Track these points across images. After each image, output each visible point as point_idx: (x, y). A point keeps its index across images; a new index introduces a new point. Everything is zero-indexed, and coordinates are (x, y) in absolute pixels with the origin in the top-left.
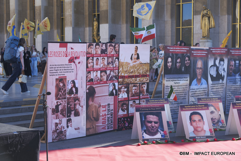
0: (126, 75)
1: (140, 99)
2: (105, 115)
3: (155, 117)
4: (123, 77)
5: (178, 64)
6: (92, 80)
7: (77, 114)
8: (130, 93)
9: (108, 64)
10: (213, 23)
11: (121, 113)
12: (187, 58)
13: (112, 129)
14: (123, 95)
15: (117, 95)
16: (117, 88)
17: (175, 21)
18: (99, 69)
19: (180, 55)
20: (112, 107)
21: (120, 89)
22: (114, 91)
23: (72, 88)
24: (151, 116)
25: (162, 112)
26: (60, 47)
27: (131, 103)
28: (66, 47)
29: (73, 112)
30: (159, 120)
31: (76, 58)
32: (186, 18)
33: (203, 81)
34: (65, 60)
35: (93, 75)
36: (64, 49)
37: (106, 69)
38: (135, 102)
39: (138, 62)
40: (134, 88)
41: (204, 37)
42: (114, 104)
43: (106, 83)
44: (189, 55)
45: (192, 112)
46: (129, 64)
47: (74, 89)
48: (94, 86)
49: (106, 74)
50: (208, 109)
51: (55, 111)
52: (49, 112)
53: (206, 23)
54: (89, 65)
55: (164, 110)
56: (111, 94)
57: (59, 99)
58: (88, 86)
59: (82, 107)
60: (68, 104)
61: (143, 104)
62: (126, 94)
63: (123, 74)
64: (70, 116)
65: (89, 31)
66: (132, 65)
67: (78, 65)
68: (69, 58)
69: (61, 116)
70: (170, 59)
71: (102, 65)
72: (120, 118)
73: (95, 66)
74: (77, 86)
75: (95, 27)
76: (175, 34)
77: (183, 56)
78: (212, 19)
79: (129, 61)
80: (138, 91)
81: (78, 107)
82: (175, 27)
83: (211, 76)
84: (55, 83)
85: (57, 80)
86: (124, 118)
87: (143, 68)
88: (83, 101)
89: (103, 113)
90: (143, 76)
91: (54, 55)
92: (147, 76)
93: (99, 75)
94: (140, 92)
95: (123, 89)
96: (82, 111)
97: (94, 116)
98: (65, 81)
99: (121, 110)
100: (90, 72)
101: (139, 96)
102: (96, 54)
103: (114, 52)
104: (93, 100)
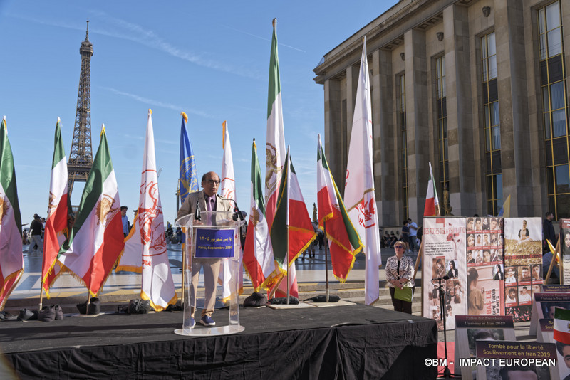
0: (513, 255)
1: (531, 285)
2: (490, 303)
4: (511, 258)
6: (473, 260)
7: (457, 301)
8: (519, 277)
9: (492, 241)
11: (509, 301)
14: (511, 280)
16: (502, 270)
20: (497, 294)
21: (505, 272)
22: (499, 274)
23: (451, 270)
26: (437, 222)
27: (521, 289)
29: (453, 298)
31: (455, 235)
35: (474, 255)
36: (441, 225)
38: (525, 288)
39: (527, 239)
40: (524, 271)
42: (501, 291)
43: (489, 264)
47: (453, 271)
48: (476, 268)
49: (490, 253)
51: (434, 296)
52: (427, 297)
54: (470, 244)
56: (496, 278)
57: (437, 282)
58: (469, 268)
59: (463, 292)
60: (447, 288)
62: (514, 278)
63: (509, 254)
64: (449, 303)
66: (520, 242)
67: (457, 243)
68: (447, 235)
69: (439, 302)
70: (568, 236)
71: (484, 244)
72: (508, 308)
73: (477, 245)
74: (456, 267)
80: (529, 275)
81: (458, 292)
84: (432, 263)
85: (434, 259)
86: (513, 307)
87: (535, 247)
88: (464, 285)
89: (487, 299)
90: (535, 256)
91: (431, 232)
92: (539, 256)
93: (481, 256)
94: (532, 277)
95: (511, 272)
96: (463, 297)
97: (478, 303)
98: (443, 261)
99: (508, 297)
100: (471, 251)
101: (531, 280)
102: (477, 229)
103: (497, 228)
104: (475, 286)
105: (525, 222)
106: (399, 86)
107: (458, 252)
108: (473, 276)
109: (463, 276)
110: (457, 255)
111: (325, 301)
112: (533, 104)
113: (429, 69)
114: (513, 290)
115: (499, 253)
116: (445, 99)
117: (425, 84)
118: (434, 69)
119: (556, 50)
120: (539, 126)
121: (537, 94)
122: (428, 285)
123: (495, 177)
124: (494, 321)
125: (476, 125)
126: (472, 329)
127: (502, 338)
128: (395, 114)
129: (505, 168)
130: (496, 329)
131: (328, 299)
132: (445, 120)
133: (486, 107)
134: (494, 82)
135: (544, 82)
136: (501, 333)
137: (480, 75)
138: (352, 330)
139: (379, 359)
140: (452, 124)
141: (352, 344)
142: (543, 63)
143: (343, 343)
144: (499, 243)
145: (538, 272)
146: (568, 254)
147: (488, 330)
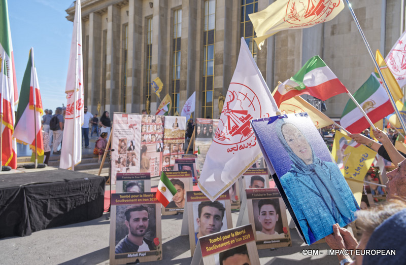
0: (169, 138)
1: (178, 154)
2: (154, 165)
3: (188, 167)
4: (167, 139)
5: (204, 131)
6: (145, 141)
7: (133, 165)
8: (171, 150)
9: (157, 129)
11: (165, 164)
12: (210, 127)
13: (158, 175)
14: (166, 152)
15: (162, 151)
16: (162, 147)
17: (201, 103)
18: (151, 133)
19: (206, 125)
20: (158, 160)
21: (164, 147)
22: (160, 149)
23: (130, 147)
24: (186, 166)
25: (194, 164)
26: (123, 117)
27: (172, 157)
28: (127, 117)
29: (131, 163)
31: (134, 125)
32: (208, 101)
34: (126, 127)
35: (146, 137)
36: (125, 118)
37: (155, 133)
38: (174, 156)
39: (177, 129)
40: (174, 147)
42: (160, 158)
43: (154, 143)
44: (212, 124)
46: (171, 130)
47: (132, 147)
48: (146, 145)
49: (155, 136)
51: (118, 162)
52: (113, 163)
53: (222, 105)
54: (143, 130)
55: (195, 162)
56: (158, 151)
57: (121, 154)
58: (142, 145)
59: (137, 159)
60: (127, 157)
61: (180, 158)
62: (169, 151)
63: (167, 137)
64: (128, 166)
65: (143, 106)
66: (173, 131)
67: (135, 130)
68: (129, 125)
69: (121, 166)
70: (199, 128)
71: (152, 131)
73: (147, 131)
74: (134, 144)
75: (147, 104)
76: (201, 111)
77: (208, 126)
79: (171, 128)
81: (134, 159)
82: (201, 107)
84: (118, 142)
85: (120, 140)
87: (181, 133)
88: (138, 156)
89: (152, 163)
90: (181, 138)
91: (118, 123)
92: (183, 138)
93: (150, 138)
94: (178, 150)
95: (167, 147)
96: (137, 162)
97: (146, 166)
98: (125, 141)
99: (164, 161)
100: (143, 135)
101: (178, 152)
102: (148, 122)
103: (161, 122)
104: (145, 155)
105: (177, 119)
106: (124, 32)
107: (136, 135)
109: (138, 150)
110: (135, 137)
111: (34, 168)
112: (198, 55)
113: (143, 25)
115: (160, 137)
116: (151, 45)
117: (141, 33)
118: (147, 26)
119: (212, 27)
120: (200, 68)
121: (201, 50)
122: (115, 156)
123: (176, 95)
124: (140, 176)
125: (168, 64)
126: (126, 181)
127: (143, 186)
128: (121, 50)
129: (181, 90)
130: (140, 180)
131: (37, 166)
132: (151, 58)
133: (174, 53)
134: (179, 39)
135: (205, 44)
136: (143, 183)
137: (172, 34)
138: (39, 187)
139: (60, 205)
140: (155, 61)
141: (37, 197)
142: (205, 33)
143: (30, 197)
144: (161, 131)
145: (182, 147)
146: (199, 137)
147: (135, 181)
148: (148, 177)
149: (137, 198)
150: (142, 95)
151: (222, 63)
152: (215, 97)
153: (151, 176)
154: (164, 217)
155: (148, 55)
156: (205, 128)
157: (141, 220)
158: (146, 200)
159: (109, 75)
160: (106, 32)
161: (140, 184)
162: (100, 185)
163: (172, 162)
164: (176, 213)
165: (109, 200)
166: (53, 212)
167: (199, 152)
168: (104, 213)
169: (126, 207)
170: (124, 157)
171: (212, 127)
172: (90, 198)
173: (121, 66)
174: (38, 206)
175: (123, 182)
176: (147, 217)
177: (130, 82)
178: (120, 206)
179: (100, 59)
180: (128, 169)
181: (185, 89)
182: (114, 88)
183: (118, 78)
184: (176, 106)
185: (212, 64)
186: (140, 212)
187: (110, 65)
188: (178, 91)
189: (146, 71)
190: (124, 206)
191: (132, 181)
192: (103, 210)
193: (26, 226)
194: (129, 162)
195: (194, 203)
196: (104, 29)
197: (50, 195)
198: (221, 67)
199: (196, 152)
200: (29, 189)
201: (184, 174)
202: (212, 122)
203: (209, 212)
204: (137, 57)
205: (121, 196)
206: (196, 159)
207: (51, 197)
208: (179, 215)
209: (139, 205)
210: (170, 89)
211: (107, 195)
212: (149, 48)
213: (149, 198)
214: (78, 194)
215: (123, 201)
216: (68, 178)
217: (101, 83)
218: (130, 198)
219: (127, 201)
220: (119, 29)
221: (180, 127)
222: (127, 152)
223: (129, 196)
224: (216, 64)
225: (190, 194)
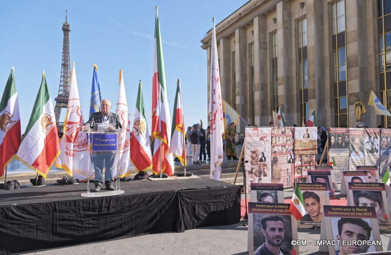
0: (300, 149)
1: (310, 166)
2: (285, 176)
3: (323, 179)
4: (298, 150)
5: (339, 141)
6: (275, 152)
7: (265, 175)
8: (303, 161)
9: (287, 141)
10: (364, 111)
11: (297, 175)
12: (347, 137)
13: (290, 186)
14: (298, 163)
15: (294, 162)
16: (293, 158)
17: (333, 110)
18: (281, 145)
19: (341, 135)
20: (290, 171)
21: (295, 158)
22: (291, 160)
24: (320, 179)
25: (329, 176)
26: (253, 130)
27: (304, 168)
28: (257, 130)
29: (263, 174)
30: (326, 181)
31: (264, 137)
32: (342, 108)
33: (360, 153)
34: (257, 139)
35: (276, 149)
36: (256, 132)
37: (286, 144)
38: (306, 168)
39: (308, 140)
40: (306, 158)
41: (358, 121)
42: (292, 169)
43: (285, 154)
44: (348, 134)
45: (353, 177)
47: (263, 158)
48: (277, 156)
49: (286, 148)
50: (367, 175)
51: (251, 172)
53: (359, 111)
54: (273, 142)
55: (330, 174)
56: (289, 162)
57: (253, 165)
58: (273, 156)
59: (269, 170)
60: (259, 168)
61: (313, 169)
62: (300, 162)
63: (297, 148)
64: (260, 176)
66: (304, 141)
67: (266, 142)
68: (259, 137)
69: (254, 176)
70: (333, 138)
71: (282, 142)
72: (296, 179)
73: (277, 143)
74: (265, 156)
76: (334, 119)
77: (343, 135)
78: (363, 108)
79: (302, 139)
80: (309, 160)
81: (266, 170)
82: (334, 114)
83: (368, 150)
85: (251, 152)
86: (299, 179)
87: (313, 144)
88: (269, 166)
89: (283, 174)
90: (313, 149)
91: (250, 136)
92: (315, 149)
93: (280, 149)
94: (311, 161)
95: (298, 159)
96: (269, 173)
97: (277, 177)
98: (257, 152)
99: (296, 173)
100: (274, 147)
101: (310, 163)
102: (278, 134)
103: (291, 133)
104: (276, 167)
105: (307, 130)
106: (250, 51)
107: (267, 148)
108: (275, 161)
109: (269, 161)
110: (266, 148)
111: (184, 176)
112: (327, 61)
113: (268, 41)
114: (300, 169)
115: (291, 148)
116: (276, 58)
117: (266, 49)
118: (271, 41)
119: (342, 29)
120: (330, 74)
121: (330, 55)
122: (248, 166)
123: (305, 104)
124: (273, 187)
125: (294, 74)
126: (260, 191)
127: (276, 197)
128: (248, 67)
129: (310, 99)
130: (273, 191)
131: (185, 174)
132: (277, 70)
133: (300, 63)
134: (305, 48)
135: (334, 48)
136: (276, 193)
137: (297, 43)
138: (189, 192)
139: (205, 208)
140: (281, 73)
141: (188, 200)
142: (334, 37)
143: (183, 200)
144: (291, 142)
145: (314, 158)
146: (333, 148)
147: (269, 192)
148: (281, 188)
149: (273, 209)
150: (269, 107)
151: (357, 66)
152: (350, 103)
153: (284, 187)
154: (300, 230)
155: (273, 68)
156: (340, 138)
157: (277, 230)
158: (281, 211)
159: (238, 91)
160: (234, 53)
161: (273, 194)
162: (237, 193)
163: (305, 174)
164: (312, 227)
165: (245, 208)
166: (200, 215)
167: (334, 163)
168: (241, 220)
169: (262, 216)
170: (256, 168)
171: (348, 136)
172: (228, 205)
173: (248, 82)
174: (189, 208)
175: (257, 192)
176: (283, 228)
177: (257, 96)
178: (257, 214)
179: (230, 78)
180: (260, 179)
181: (314, 97)
182: (242, 103)
183: (247, 94)
184: (305, 116)
185: (344, 68)
186: (276, 222)
187: (239, 82)
188: (306, 100)
189: (272, 83)
190: (260, 214)
191: (265, 191)
192: (240, 217)
193: (181, 224)
194: (260, 173)
195: (333, 218)
196: (232, 51)
197: (197, 199)
198: (355, 70)
199: (331, 163)
200: (182, 194)
201: (319, 187)
202: (348, 131)
203: (351, 230)
204: (263, 71)
205: (257, 205)
206: (331, 171)
207: (198, 201)
208: (315, 230)
209: (274, 215)
210: (297, 99)
211: (243, 203)
212: (274, 62)
213: (284, 209)
214: (219, 200)
215: (259, 210)
216: (209, 186)
217: (231, 99)
218: (266, 208)
219: (263, 210)
220: (246, 49)
221: (311, 138)
222: (259, 163)
223: (265, 206)
224: (349, 67)
225: (327, 208)
